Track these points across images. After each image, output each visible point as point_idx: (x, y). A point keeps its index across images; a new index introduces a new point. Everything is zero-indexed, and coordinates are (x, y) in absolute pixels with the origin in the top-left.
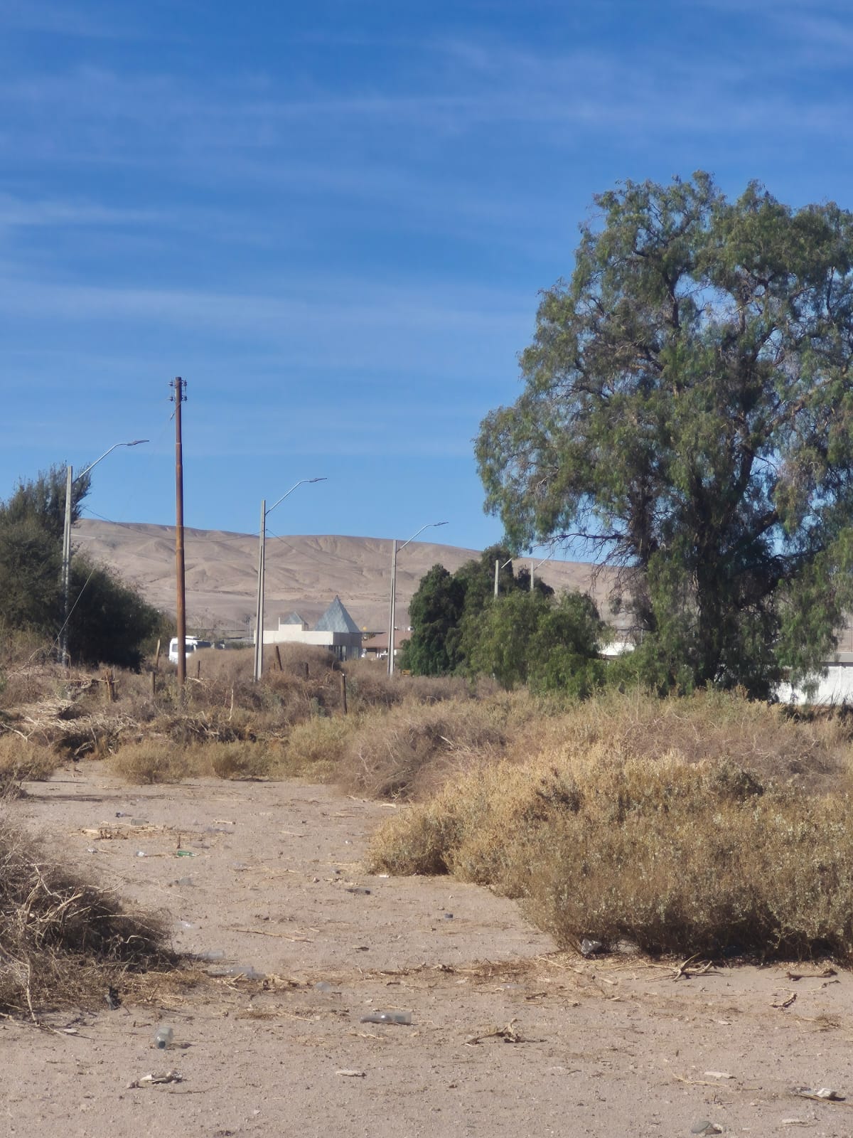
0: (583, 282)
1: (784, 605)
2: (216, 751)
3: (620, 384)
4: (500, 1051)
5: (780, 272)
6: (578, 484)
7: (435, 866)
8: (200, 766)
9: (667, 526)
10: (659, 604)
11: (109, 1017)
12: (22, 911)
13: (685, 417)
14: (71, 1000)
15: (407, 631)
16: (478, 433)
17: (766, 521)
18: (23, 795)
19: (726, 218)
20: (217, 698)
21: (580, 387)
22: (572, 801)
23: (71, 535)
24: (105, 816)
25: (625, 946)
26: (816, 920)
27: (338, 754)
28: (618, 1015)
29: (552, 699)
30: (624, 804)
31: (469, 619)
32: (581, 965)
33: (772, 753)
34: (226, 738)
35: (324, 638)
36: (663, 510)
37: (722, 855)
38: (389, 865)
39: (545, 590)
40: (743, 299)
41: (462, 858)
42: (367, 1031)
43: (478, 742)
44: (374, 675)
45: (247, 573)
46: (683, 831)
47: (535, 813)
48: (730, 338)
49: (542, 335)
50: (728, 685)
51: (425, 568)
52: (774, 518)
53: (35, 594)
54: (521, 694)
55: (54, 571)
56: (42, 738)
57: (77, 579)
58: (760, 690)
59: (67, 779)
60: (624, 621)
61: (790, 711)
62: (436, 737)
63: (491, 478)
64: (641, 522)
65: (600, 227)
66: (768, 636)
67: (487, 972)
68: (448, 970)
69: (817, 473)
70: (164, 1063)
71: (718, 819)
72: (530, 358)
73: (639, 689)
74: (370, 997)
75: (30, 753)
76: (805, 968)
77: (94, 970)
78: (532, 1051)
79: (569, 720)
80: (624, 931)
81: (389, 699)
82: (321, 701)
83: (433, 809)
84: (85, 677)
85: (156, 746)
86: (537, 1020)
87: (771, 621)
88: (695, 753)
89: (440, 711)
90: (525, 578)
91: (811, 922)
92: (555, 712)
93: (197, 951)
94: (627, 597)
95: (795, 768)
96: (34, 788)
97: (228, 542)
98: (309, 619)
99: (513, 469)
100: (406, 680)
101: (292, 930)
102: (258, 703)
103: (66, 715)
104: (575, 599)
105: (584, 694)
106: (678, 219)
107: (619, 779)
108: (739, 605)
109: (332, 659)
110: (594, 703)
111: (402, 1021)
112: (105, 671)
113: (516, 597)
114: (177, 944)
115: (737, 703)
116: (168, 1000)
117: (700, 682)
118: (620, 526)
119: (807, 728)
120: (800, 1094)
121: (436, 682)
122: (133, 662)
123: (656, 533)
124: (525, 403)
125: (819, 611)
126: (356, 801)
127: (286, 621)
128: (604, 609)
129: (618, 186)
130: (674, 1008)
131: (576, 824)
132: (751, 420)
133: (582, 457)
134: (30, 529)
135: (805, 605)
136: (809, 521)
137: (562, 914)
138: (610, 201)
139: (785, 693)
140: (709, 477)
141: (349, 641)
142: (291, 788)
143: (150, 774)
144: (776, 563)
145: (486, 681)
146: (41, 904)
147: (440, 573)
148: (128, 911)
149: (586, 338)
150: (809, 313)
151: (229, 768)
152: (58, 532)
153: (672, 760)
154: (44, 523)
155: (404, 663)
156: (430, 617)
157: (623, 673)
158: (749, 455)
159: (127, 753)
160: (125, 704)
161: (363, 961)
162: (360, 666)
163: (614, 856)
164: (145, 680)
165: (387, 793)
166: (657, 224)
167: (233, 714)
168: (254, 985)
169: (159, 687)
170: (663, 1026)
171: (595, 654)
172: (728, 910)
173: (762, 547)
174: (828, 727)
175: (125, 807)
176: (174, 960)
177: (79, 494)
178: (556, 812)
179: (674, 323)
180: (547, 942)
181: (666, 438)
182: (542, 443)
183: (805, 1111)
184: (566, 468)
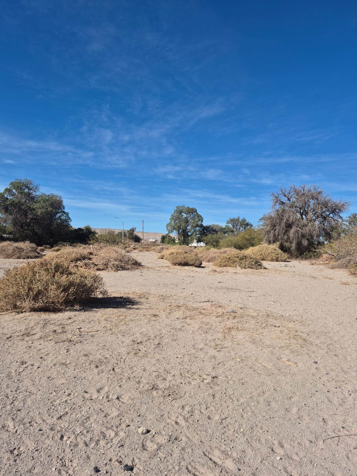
0: (174, 213)
1: (190, 238)
2: (146, 249)
3: (177, 221)
4: (167, 273)
5: (190, 213)
6: (174, 229)
7: (163, 258)
8: (144, 250)
9: (181, 232)
10: (180, 238)
11: (137, 270)
12: (130, 262)
13: (182, 224)
14: (134, 269)
15: (161, 240)
16: (166, 225)
17: (188, 232)
18: (130, 253)
19: (186, 209)
20: (146, 245)
21: (174, 221)
22: (173, 253)
23: (134, 232)
24: (137, 254)
25: (177, 265)
26: (192, 263)
27: (155, 249)
28: (176, 270)
29: (172, 245)
30: (177, 254)
31: (165, 239)
32: (173, 266)
33: (188, 250)
34: (146, 248)
35: (154, 240)
36: (180, 231)
37: (184, 258)
38: (159, 258)
39: (171, 237)
40: (187, 215)
41: (164, 258)
42: (157, 271)
43: (166, 249)
44: (158, 243)
45: (148, 235)
46: (181, 256)
47: (170, 254)
48: (186, 218)
49: (171, 217)
50: (185, 244)
51: (162, 235)
52: (189, 232)
53: (131, 237)
54: (169, 245)
55: (133, 235)
56: (132, 248)
57: (135, 236)
58: (188, 245)
59: (134, 251)
60: (177, 239)
61: (190, 247)
62: (163, 248)
63: (167, 228)
64: (179, 232)
65: (176, 209)
66: (188, 241)
67: (166, 267)
68: (163, 267)
69: (192, 228)
70: (141, 274)
71: (184, 255)
72: (170, 219)
73: (178, 245)
74: (157, 269)
75: (131, 249)
76: (191, 267)
77: (136, 266)
78: (170, 273)
79: (173, 247)
80: (177, 264)
81: (159, 245)
82: (154, 245)
83: (162, 254)
84: (135, 243)
85: (141, 249)
86: (170, 270)
87: (189, 239)
88: (183, 250)
89: (163, 246)
90: (170, 236)
91: (191, 263)
92: (172, 246)
93: (144, 265)
94: (178, 238)
95: (190, 251)
96: (131, 252)
97: (147, 233)
98: (153, 239)
99: (169, 228)
100: (161, 244)
101: (151, 263)
102: (149, 245)
103: (134, 246)
104: (174, 238)
105: (174, 245)
106: (182, 208)
107: (177, 252)
108: (186, 238)
109: (155, 242)
110: (175, 246)
111: (159, 270)
112: (137, 243)
113: (169, 238)
114: (142, 264)
115: (186, 246)
116: (141, 269)
117: (183, 244)
118: (177, 232)
119: (191, 248)
120: (190, 276)
121: (163, 244)
122: (139, 242)
123: (180, 233)
124: (170, 223)
125: (192, 239)
126: (157, 253)
127: (151, 239)
128: (176, 239)
129: (177, 206)
130: (181, 270)
131: (173, 255)
132: (187, 224)
133: (174, 227)
134: (131, 232)
135: (191, 238)
136: (192, 232)
137: (172, 262)
138: (177, 207)
139: (189, 245)
140: (184, 229)
141: (156, 241)
142: (151, 252)
143: (140, 251)
144: (189, 235)
145: (166, 244)
146: (132, 261)
147: (163, 236)
148: (138, 262)
149: (175, 217)
150: (192, 216)
151: (147, 250)
152: (133, 232)
153: (181, 250)
154: (132, 231)
155: (160, 242)
156: (162, 239)
157: (177, 244)
158: (187, 227)
159: (139, 249)
160: (139, 245)
161: (157, 266)
162: (157, 243)
163: (176, 258)
164: (140, 244)
165: (159, 253)
166: (180, 209)
167: (147, 246)
168: (148, 268)
169: (141, 244)
170: (180, 271)
171: (175, 242)
172: (185, 262)
173: (188, 234)
174: (193, 248)
175: (138, 253)
176: (142, 266)
177: (135, 229)
178: (172, 254)
179: (181, 217)
180: (171, 264)
181: (181, 225)
182: (171, 226)
183: (190, 278)
184: (173, 228)
